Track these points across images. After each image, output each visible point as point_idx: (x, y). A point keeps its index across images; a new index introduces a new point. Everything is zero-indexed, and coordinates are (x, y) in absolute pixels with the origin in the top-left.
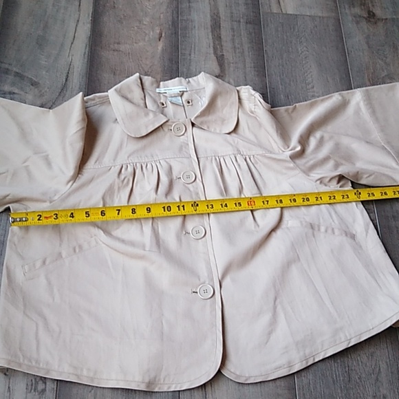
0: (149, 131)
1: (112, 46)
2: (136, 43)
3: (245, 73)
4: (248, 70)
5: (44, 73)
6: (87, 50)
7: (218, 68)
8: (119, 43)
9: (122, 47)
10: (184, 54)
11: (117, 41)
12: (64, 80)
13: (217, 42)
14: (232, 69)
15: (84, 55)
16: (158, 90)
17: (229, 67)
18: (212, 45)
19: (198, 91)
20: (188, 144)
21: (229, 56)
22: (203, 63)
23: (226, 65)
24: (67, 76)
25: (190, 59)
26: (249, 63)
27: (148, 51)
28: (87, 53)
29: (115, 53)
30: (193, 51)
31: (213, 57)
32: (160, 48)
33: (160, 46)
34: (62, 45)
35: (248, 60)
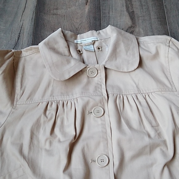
0: (71, 75)
1: (52, 12)
2: (69, 8)
3: (151, 23)
4: (153, 20)
5: (2, 34)
6: (34, 16)
7: (130, 21)
8: (57, 9)
9: (59, 12)
10: (105, 13)
11: (56, 7)
12: (17, 39)
13: (128, 3)
14: (140, 21)
15: (32, 20)
16: (75, 41)
17: (138, 20)
18: (125, 5)
19: (106, 40)
20: (101, 85)
21: (138, 11)
22: (119, 18)
23: (136, 18)
24: (19, 36)
25: (109, 16)
26: (153, 16)
27: (77, 13)
28: (34, 18)
29: (54, 16)
30: (111, 10)
31: (126, 13)
32: (87, 10)
33: (87, 8)
34: (16, 14)
35: (152, 13)
